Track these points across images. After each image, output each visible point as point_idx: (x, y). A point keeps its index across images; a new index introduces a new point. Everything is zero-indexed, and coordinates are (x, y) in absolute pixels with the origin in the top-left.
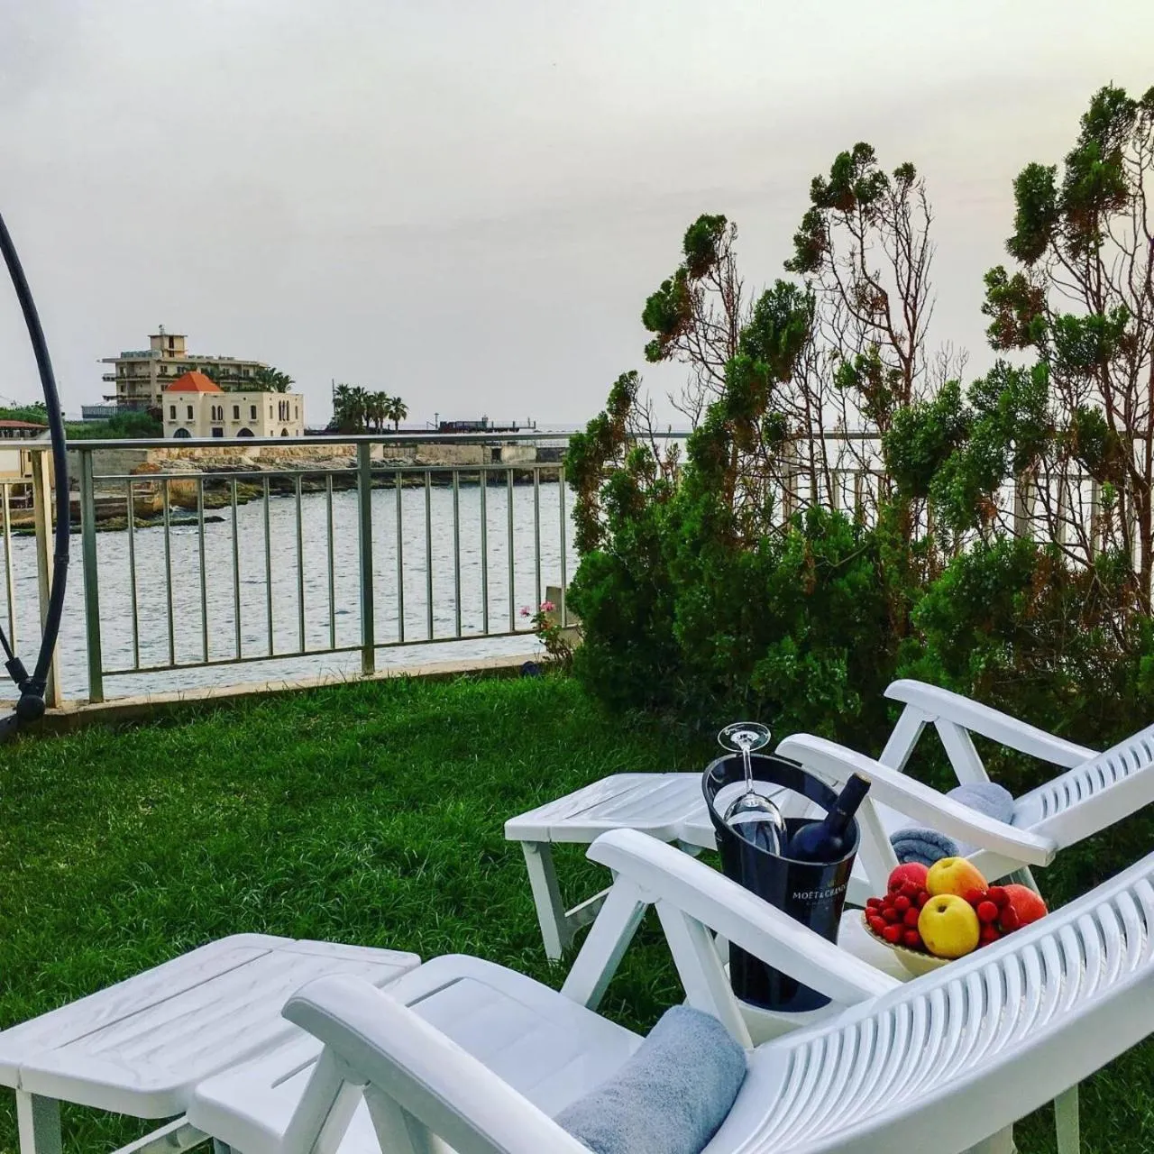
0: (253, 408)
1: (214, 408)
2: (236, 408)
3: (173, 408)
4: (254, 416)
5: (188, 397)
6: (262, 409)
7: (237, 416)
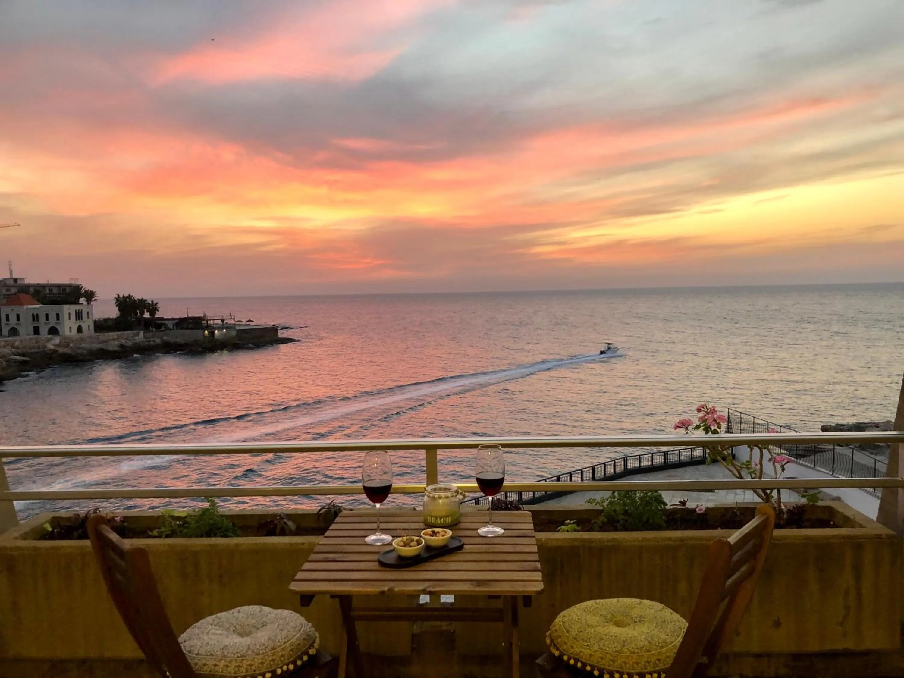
0: (58, 315)
1: (33, 315)
2: (47, 315)
3: (7, 316)
4: (58, 319)
5: (17, 309)
6: (63, 315)
7: (47, 319)
